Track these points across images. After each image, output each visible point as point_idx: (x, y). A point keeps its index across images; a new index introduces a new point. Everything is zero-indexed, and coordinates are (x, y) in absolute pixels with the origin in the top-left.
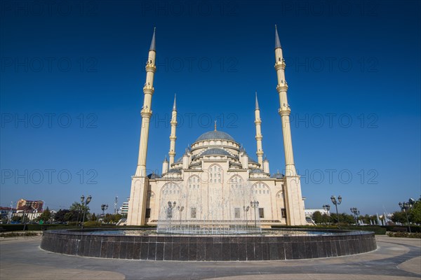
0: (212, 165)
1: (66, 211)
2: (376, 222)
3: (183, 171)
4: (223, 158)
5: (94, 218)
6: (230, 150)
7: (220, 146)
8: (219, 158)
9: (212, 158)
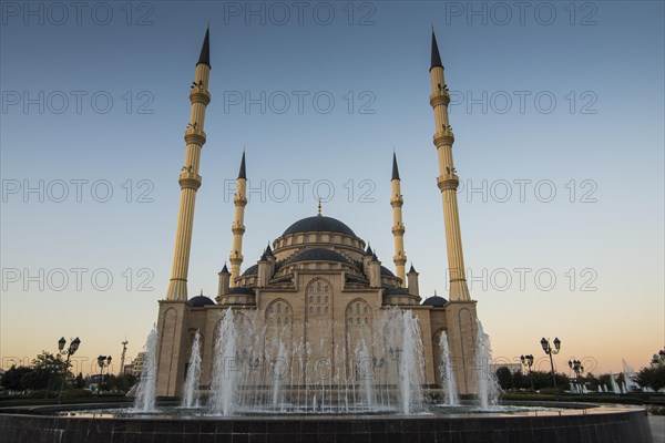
0: (313, 280)
1: (24, 370)
2: (610, 387)
3: (257, 291)
4: (334, 268)
5: (81, 382)
6: (348, 252)
7: (329, 244)
8: (325, 266)
9: (313, 266)
